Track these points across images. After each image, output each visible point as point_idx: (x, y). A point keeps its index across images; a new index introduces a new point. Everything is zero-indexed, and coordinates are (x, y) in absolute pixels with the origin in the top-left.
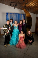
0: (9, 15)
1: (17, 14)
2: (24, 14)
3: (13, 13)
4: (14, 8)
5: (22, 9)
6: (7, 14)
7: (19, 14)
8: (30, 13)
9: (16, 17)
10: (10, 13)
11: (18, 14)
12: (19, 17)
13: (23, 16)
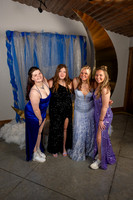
0: (18, 41)
2: (81, 38)
3: (36, 34)
4: (41, 11)
6: (10, 35)
7: (60, 36)
8: (108, 32)
9: (47, 48)
10: (24, 34)
11: (57, 35)
12: (61, 50)
13: (77, 44)
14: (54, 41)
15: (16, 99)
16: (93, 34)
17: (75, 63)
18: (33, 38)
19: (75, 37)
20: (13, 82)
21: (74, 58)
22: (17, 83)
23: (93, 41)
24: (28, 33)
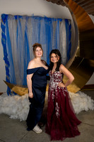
0: (11, 23)
1: (40, 18)
2: (67, 21)
3: (27, 17)
5: (63, 5)
6: (5, 17)
7: (48, 19)
8: (91, 16)
9: (37, 30)
10: (16, 17)
11: (45, 18)
13: (63, 26)
14: (43, 23)
15: (7, 74)
16: (77, 18)
17: (61, 43)
18: (25, 20)
19: (61, 20)
20: (6, 59)
21: (60, 38)
22: (9, 60)
23: (77, 24)
24: (20, 17)
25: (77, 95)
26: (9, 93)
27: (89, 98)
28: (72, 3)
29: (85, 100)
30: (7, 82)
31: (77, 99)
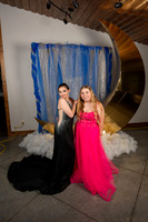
0: (42, 53)
1: (76, 46)
3: (60, 46)
4: (66, 22)
6: (35, 47)
8: (136, 43)
9: (71, 60)
11: (81, 46)
13: (102, 54)
14: (79, 52)
15: (39, 110)
17: (99, 75)
18: (58, 50)
19: (100, 48)
20: (36, 93)
22: (40, 95)
23: (120, 53)
24: (52, 45)
25: (117, 135)
26: (41, 131)
27: (132, 139)
28: (113, 27)
29: (127, 141)
30: (39, 118)
31: (117, 140)
